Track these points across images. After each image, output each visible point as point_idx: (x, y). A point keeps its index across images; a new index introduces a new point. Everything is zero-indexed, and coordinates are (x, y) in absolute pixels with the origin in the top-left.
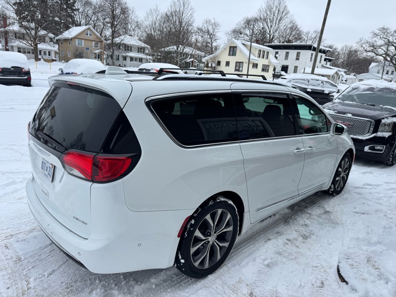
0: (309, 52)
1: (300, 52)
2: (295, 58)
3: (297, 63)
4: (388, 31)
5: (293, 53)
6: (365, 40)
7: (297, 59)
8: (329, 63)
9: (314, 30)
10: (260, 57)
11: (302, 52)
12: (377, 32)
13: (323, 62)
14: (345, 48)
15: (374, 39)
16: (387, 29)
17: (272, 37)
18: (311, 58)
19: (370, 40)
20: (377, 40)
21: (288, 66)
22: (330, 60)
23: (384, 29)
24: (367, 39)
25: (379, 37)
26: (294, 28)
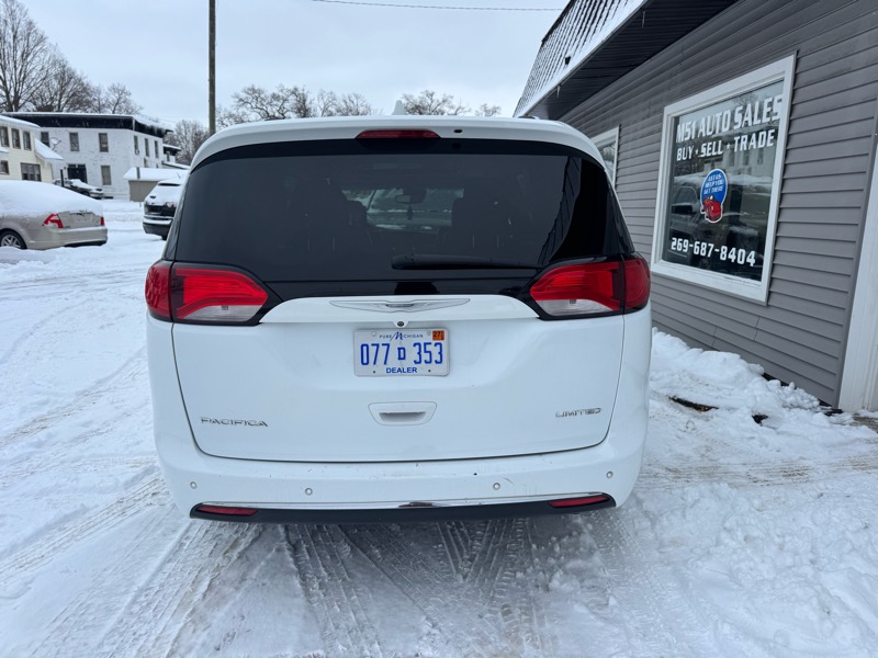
0: (129, 134)
1: (106, 134)
2: (98, 147)
3: (106, 159)
4: (262, 96)
5: (89, 136)
6: (225, 110)
7: (104, 149)
8: (172, 158)
9: (110, 85)
10: (7, 144)
11: (111, 133)
12: (243, 95)
13: (163, 156)
14: (182, 127)
15: (242, 110)
16: (260, 92)
17: (12, 93)
18: (136, 147)
19: (234, 112)
20: (248, 112)
21: (84, 166)
22: (174, 152)
23: (254, 91)
24: (229, 109)
25: (249, 106)
26: (65, 76)
